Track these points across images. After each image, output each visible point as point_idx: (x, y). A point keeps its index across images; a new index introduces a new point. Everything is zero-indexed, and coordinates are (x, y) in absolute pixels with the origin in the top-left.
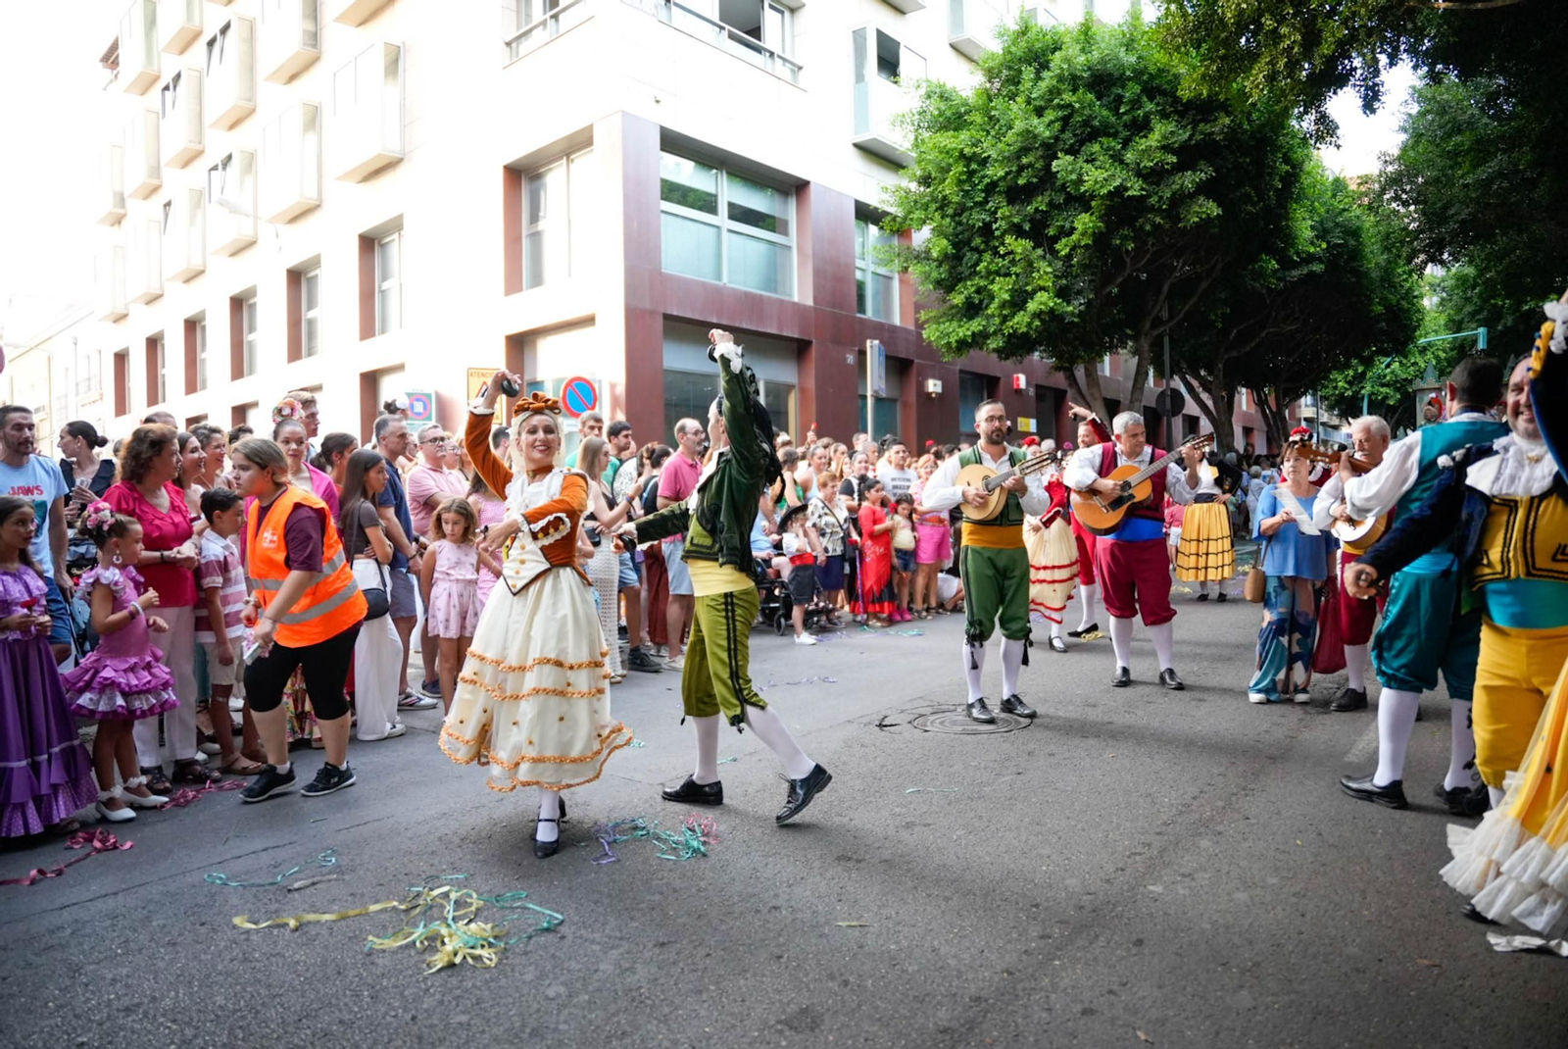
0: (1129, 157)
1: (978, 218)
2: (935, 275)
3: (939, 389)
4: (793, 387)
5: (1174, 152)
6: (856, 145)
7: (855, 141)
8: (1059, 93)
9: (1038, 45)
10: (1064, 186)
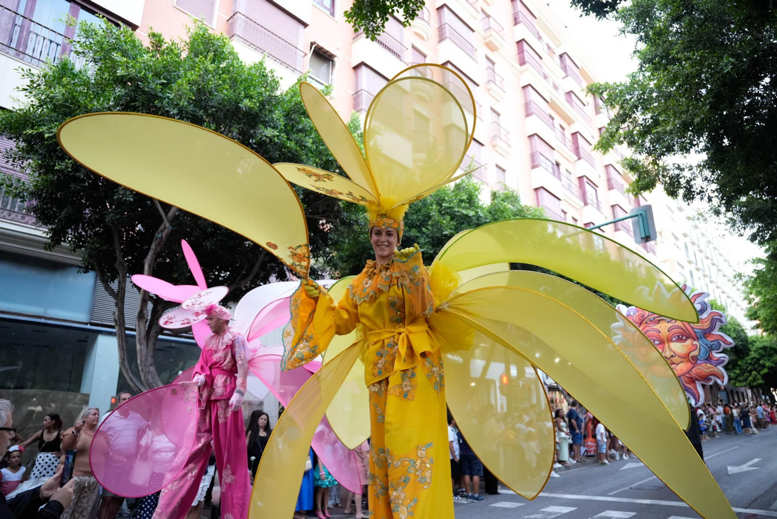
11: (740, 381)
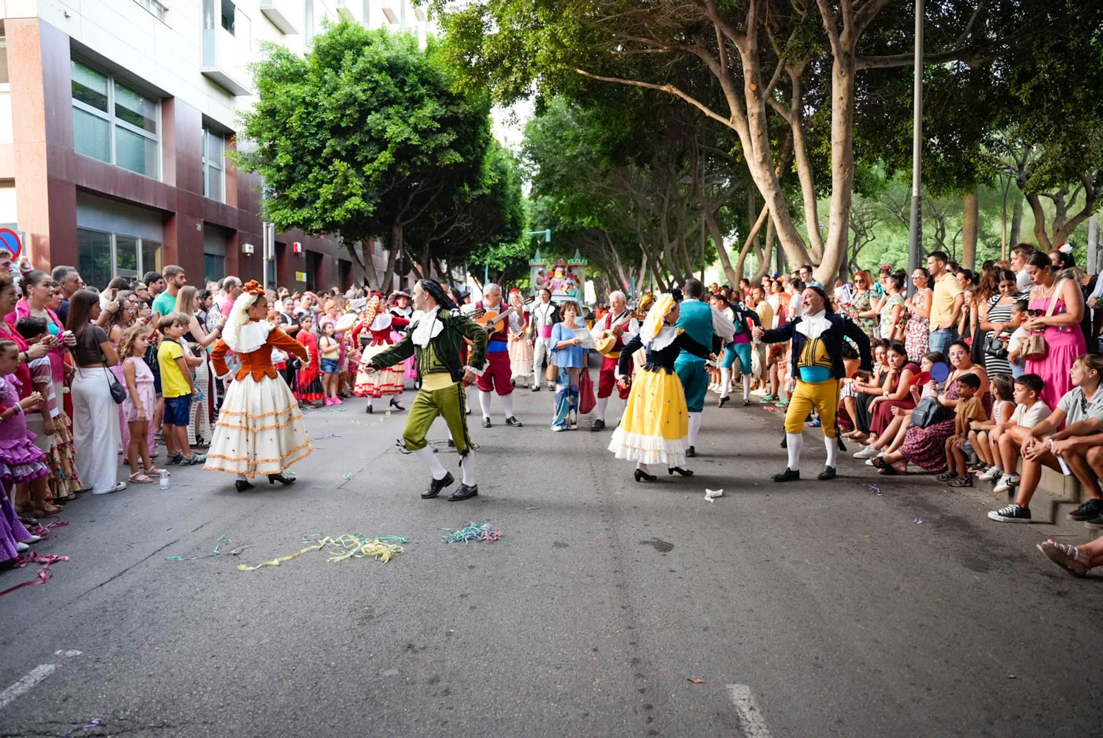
0: (412, 120)
1: (312, 144)
2: (276, 177)
3: (252, 251)
4: (160, 245)
5: (438, 121)
6: (204, 74)
7: (203, 71)
8: (370, 72)
9: (355, 38)
10: (369, 131)
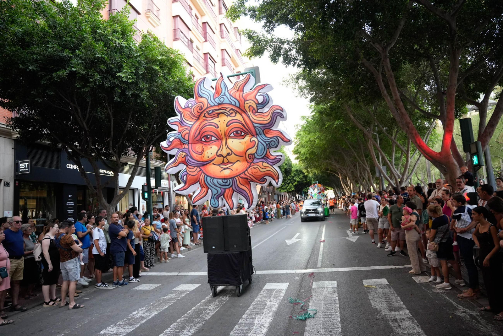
11: (283, 189)
